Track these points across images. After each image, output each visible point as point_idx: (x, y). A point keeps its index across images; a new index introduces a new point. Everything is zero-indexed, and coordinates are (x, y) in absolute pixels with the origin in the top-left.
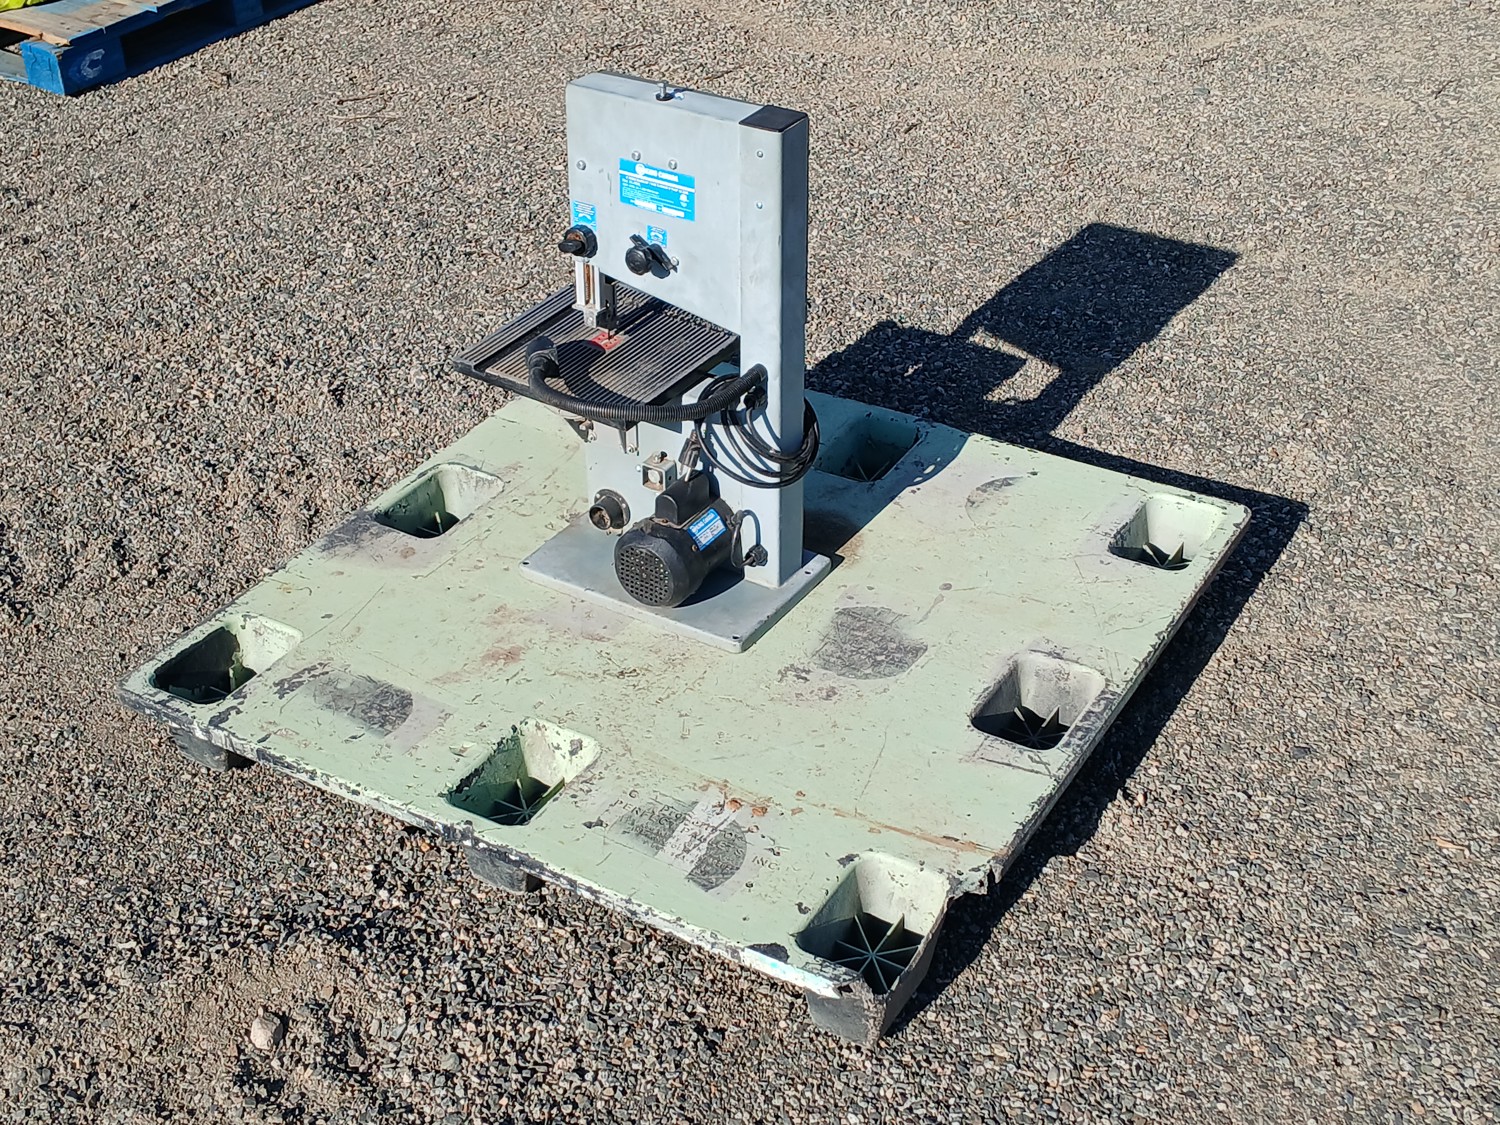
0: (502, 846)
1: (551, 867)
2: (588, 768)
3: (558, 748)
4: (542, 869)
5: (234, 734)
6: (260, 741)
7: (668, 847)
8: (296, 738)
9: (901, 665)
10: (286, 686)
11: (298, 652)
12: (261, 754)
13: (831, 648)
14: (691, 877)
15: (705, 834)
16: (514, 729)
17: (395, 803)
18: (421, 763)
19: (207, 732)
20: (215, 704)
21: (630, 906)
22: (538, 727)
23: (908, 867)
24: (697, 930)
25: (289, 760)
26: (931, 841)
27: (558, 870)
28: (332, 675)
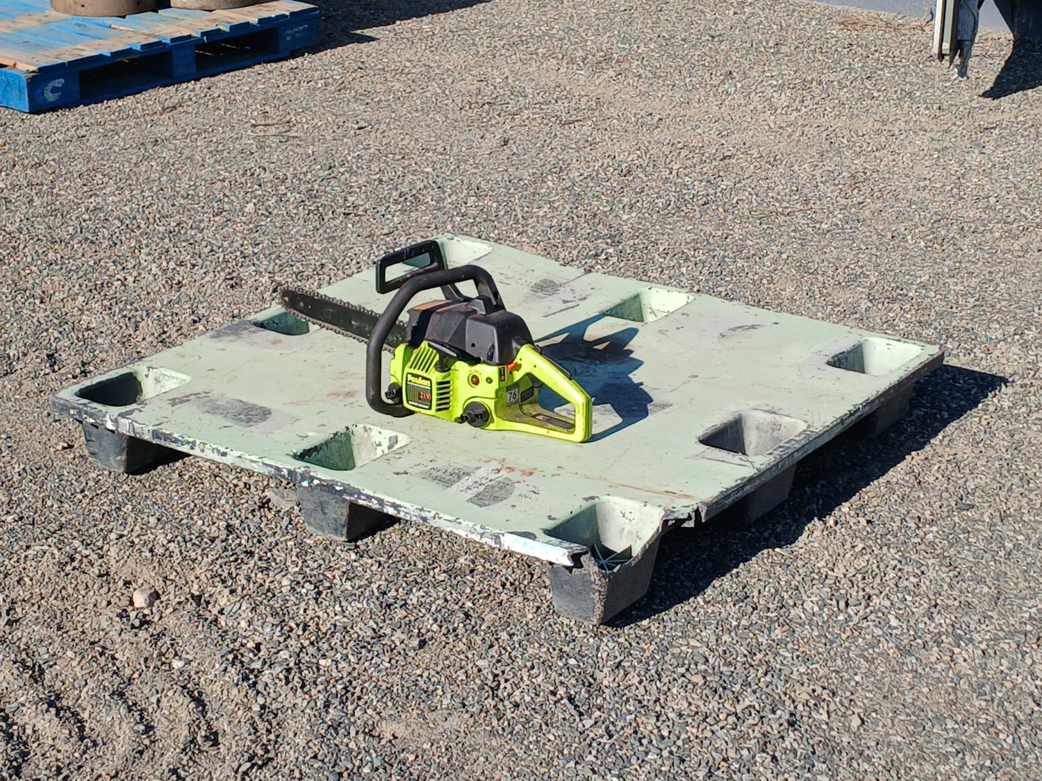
0: (330, 482)
1: (366, 493)
2: (400, 448)
3: (380, 445)
4: (359, 493)
5: (136, 421)
6: (156, 425)
7: (455, 487)
8: (183, 426)
10: (178, 401)
11: (187, 386)
12: (156, 434)
14: (470, 500)
15: (484, 482)
16: (347, 428)
17: (254, 458)
18: (275, 440)
19: (115, 421)
20: (123, 407)
21: (422, 514)
22: (366, 430)
23: (636, 504)
24: (471, 524)
25: (176, 435)
26: (655, 493)
27: (371, 493)
28: (212, 398)
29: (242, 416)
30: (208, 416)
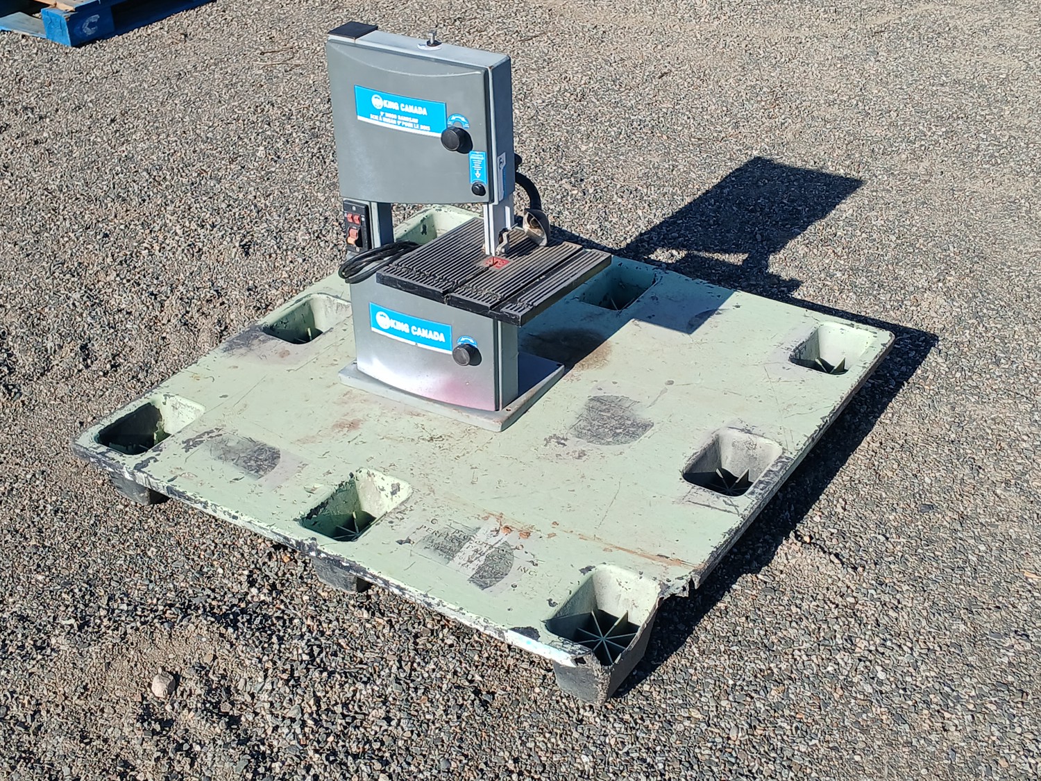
0: (336, 556)
1: (371, 571)
2: (402, 503)
3: (383, 490)
4: (365, 572)
5: (151, 476)
6: (169, 481)
7: (456, 559)
8: (195, 479)
9: (634, 436)
10: (191, 443)
11: (201, 420)
12: (170, 489)
13: (583, 424)
14: (472, 579)
15: (484, 550)
16: (352, 475)
17: (263, 525)
18: (283, 498)
19: (132, 474)
20: (139, 456)
21: (427, 599)
22: (369, 475)
23: (631, 576)
24: (474, 616)
25: (189, 494)
26: (649, 558)
27: (376, 573)
28: (224, 437)
29: (252, 462)
30: (220, 462)
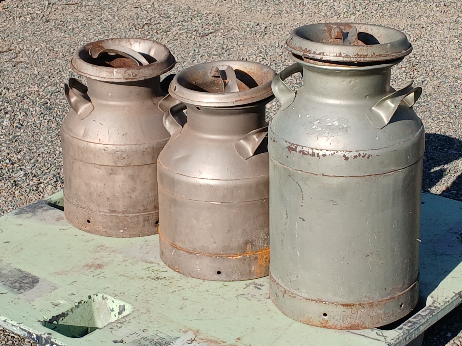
3: (113, 310)
16: (90, 297)
17: (14, 323)
18: (34, 307)
22: (103, 298)
